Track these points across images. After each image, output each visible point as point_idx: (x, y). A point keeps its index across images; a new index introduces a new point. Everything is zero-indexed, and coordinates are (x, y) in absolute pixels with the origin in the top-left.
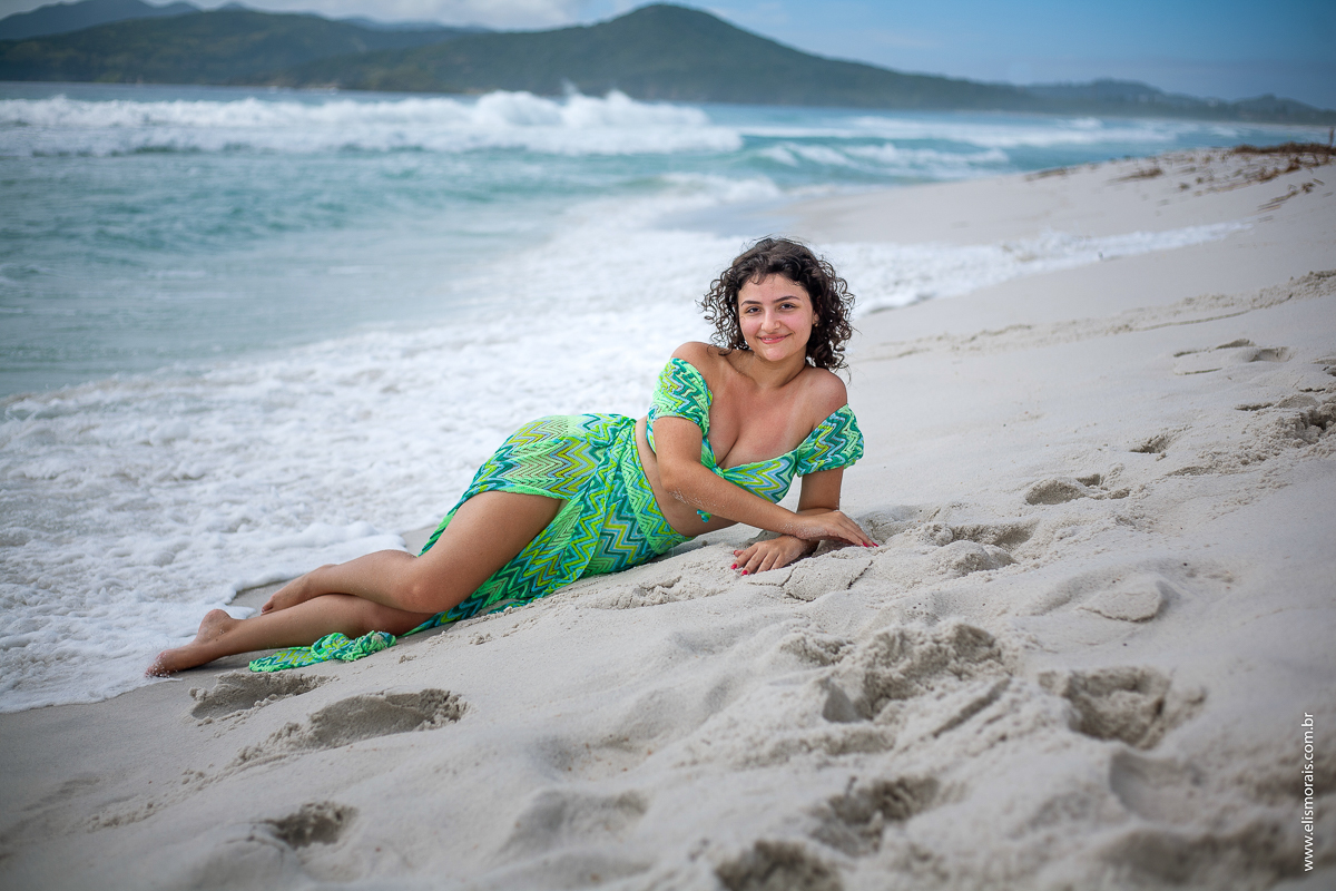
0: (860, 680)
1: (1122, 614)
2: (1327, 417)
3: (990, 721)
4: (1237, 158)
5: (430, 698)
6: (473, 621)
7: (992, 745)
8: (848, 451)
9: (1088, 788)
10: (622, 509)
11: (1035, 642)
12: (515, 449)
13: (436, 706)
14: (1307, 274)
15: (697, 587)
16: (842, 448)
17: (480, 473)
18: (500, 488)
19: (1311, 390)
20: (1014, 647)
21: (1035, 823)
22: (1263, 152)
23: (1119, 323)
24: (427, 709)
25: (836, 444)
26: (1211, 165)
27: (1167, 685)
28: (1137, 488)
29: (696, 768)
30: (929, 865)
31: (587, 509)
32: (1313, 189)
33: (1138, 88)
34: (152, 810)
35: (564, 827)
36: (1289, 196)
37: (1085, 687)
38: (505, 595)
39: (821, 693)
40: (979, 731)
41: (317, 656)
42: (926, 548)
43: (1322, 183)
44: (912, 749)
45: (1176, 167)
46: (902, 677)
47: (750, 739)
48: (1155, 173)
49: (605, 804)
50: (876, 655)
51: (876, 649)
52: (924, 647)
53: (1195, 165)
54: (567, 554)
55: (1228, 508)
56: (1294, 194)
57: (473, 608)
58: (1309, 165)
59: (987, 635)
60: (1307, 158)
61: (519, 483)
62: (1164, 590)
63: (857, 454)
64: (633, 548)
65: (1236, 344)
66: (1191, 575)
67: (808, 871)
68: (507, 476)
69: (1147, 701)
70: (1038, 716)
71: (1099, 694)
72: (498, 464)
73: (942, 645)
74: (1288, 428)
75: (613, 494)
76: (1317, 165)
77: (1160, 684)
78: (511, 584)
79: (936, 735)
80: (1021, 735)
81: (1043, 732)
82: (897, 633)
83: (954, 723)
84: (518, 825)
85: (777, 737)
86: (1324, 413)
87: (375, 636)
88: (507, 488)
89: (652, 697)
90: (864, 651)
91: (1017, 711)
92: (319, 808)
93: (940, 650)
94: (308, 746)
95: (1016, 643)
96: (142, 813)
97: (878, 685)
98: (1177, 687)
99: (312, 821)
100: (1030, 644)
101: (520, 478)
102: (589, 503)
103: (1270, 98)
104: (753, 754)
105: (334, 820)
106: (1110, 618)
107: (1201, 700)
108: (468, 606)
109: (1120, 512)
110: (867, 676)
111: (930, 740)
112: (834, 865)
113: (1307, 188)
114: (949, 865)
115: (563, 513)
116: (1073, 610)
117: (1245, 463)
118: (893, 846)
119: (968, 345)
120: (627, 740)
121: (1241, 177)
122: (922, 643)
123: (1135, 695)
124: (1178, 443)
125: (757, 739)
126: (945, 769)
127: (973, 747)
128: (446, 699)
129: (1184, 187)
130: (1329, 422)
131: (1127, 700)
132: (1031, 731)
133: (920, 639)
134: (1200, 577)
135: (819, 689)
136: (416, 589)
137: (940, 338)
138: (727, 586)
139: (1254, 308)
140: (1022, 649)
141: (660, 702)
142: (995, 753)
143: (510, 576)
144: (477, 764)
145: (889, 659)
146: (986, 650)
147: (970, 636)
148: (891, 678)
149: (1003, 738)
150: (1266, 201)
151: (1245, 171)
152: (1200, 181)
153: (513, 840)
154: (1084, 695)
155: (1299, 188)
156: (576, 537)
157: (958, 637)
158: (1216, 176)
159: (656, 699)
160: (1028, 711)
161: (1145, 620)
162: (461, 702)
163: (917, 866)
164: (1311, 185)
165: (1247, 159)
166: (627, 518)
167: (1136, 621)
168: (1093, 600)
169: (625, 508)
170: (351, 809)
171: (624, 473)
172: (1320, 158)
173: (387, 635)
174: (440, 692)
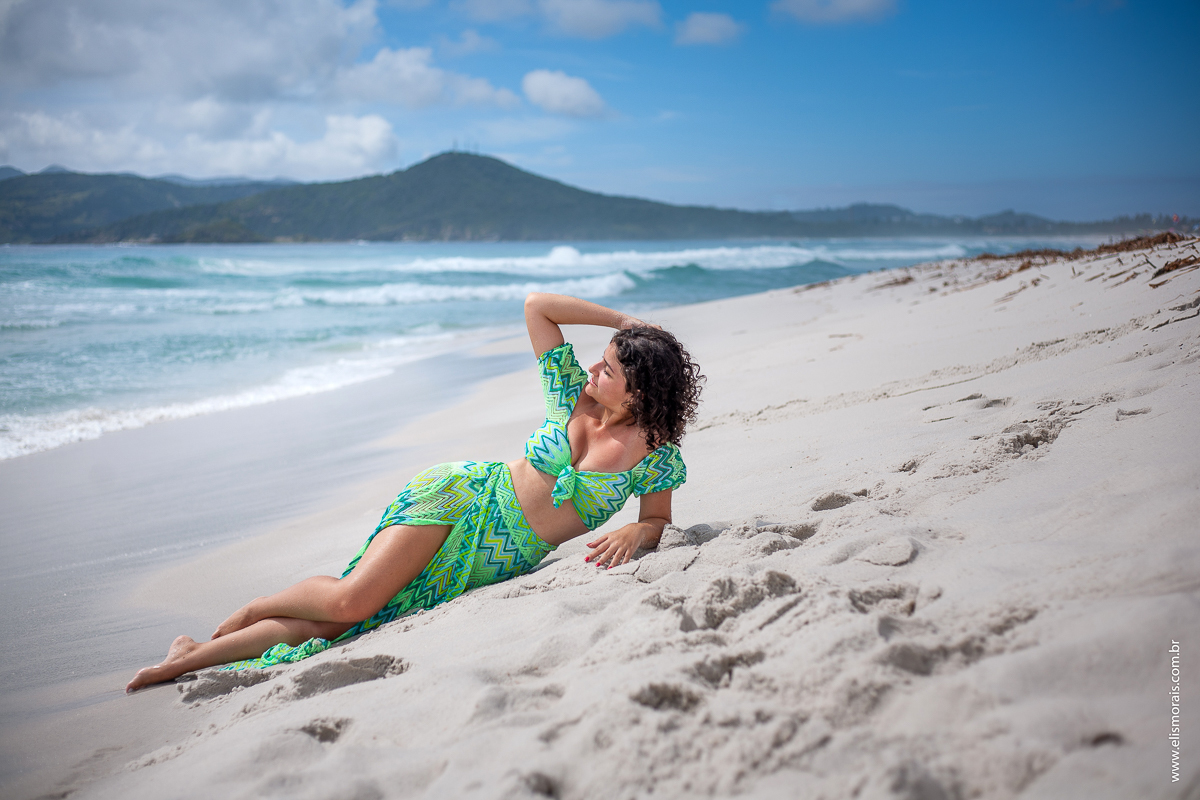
0: (703, 612)
1: (885, 561)
2: (1039, 439)
3: (797, 615)
4: (978, 263)
5: (380, 662)
6: (393, 623)
7: (799, 628)
8: (674, 477)
9: (864, 634)
10: (500, 528)
11: (825, 580)
12: (413, 492)
13: (386, 668)
14: (1030, 345)
15: (568, 581)
16: (671, 474)
17: (387, 512)
18: (402, 522)
19: (1027, 421)
20: (809, 584)
21: (831, 653)
22: (1002, 258)
23: (879, 392)
24: (380, 667)
25: (665, 471)
26: (956, 270)
27: (916, 591)
28: (894, 491)
29: (595, 666)
30: (765, 684)
31: (470, 528)
32: (1040, 283)
33: (891, 210)
34: (180, 751)
35: (508, 707)
36: (1020, 290)
37: (861, 599)
38: (414, 602)
39: (677, 616)
40: (790, 622)
41: (267, 662)
42: (739, 541)
43: (1047, 278)
44: (745, 639)
45: (925, 274)
46: (732, 609)
47: (632, 644)
48: (908, 280)
49: (534, 694)
50: (713, 596)
51: (713, 592)
52: (746, 588)
53: (942, 271)
54: (457, 565)
55: (961, 498)
56: (1024, 288)
57: (389, 615)
58: (1038, 265)
59: (790, 579)
60: (1038, 260)
61: (415, 517)
62: (914, 544)
63: (682, 480)
64: (509, 557)
65: (971, 398)
66: (934, 537)
67: (684, 701)
68: (407, 512)
69: (904, 603)
70: (829, 607)
71: (871, 603)
72: (400, 504)
73: (758, 586)
74: (1008, 446)
75: (490, 515)
76: (1046, 264)
77: (912, 592)
78: (418, 592)
79: (761, 628)
80: (818, 620)
81: (833, 616)
82: (726, 579)
83: (771, 621)
84: (477, 706)
85: (651, 642)
86: (1035, 436)
87: (316, 642)
88: (407, 522)
89: (552, 640)
90: (704, 593)
91: (816, 607)
92: (323, 721)
93: (757, 590)
94: (293, 699)
95: (812, 581)
96: (173, 754)
97: (715, 616)
98: (924, 590)
99: (319, 730)
100: (821, 581)
101: (417, 513)
102: (471, 523)
103: (1009, 214)
104: (635, 653)
105: (335, 729)
106: (877, 564)
107: (939, 595)
108: (387, 613)
109: (883, 507)
110: (707, 610)
111: (757, 632)
112: (702, 694)
113: (1035, 283)
114: (778, 683)
115: (454, 533)
116: (850, 561)
117: (976, 472)
118: (740, 676)
119: (757, 418)
120: (537, 669)
121: (981, 279)
122: (745, 585)
123: (896, 601)
124: (925, 464)
125: (637, 644)
126: (768, 645)
127: (786, 631)
128: (392, 662)
129: (933, 290)
130: (1040, 442)
131: (890, 605)
132: (825, 616)
133: (743, 583)
134: (941, 538)
135: (676, 613)
136: (343, 603)
137: (732, 415)
138: (591, 579)
139: (987, 373)
140: (815, 585)
141: (558, 643)
142: (801, 632)
143: (417, 587)
144: (435, 684)
145: (722, 597)
146: (791, 589)
147: (778, 579)
148: (724, 610)
149: (807, 623)
150: (1002, 295)
151: (985, 274)
152: (946, 284)
153: (475, 715)
154: (861, 603)
155: (1029, 283)
156: (463, 551)
157: (770, 580)
158: (960, 279)
159: (555, 641)
160: (821, 607)
161: (901, 564)
162: (404, 663)
163: (757, 686)
164: (1038, 280)
165: (987, 265)
166: (502, 534)
167: (896, 565)
168: (865, 554)
169: (500, 527)
170: (347, 720)
171: (498, 497)
172: (1049, 260)
173: (323, 640)
174: (388, 658)
